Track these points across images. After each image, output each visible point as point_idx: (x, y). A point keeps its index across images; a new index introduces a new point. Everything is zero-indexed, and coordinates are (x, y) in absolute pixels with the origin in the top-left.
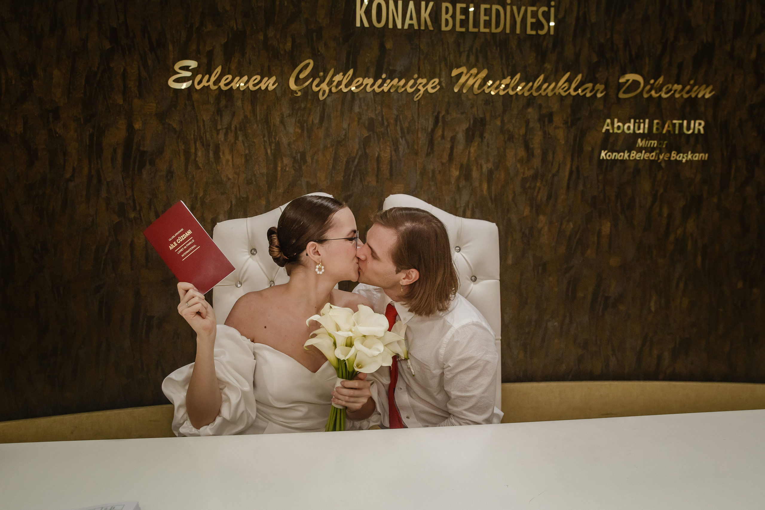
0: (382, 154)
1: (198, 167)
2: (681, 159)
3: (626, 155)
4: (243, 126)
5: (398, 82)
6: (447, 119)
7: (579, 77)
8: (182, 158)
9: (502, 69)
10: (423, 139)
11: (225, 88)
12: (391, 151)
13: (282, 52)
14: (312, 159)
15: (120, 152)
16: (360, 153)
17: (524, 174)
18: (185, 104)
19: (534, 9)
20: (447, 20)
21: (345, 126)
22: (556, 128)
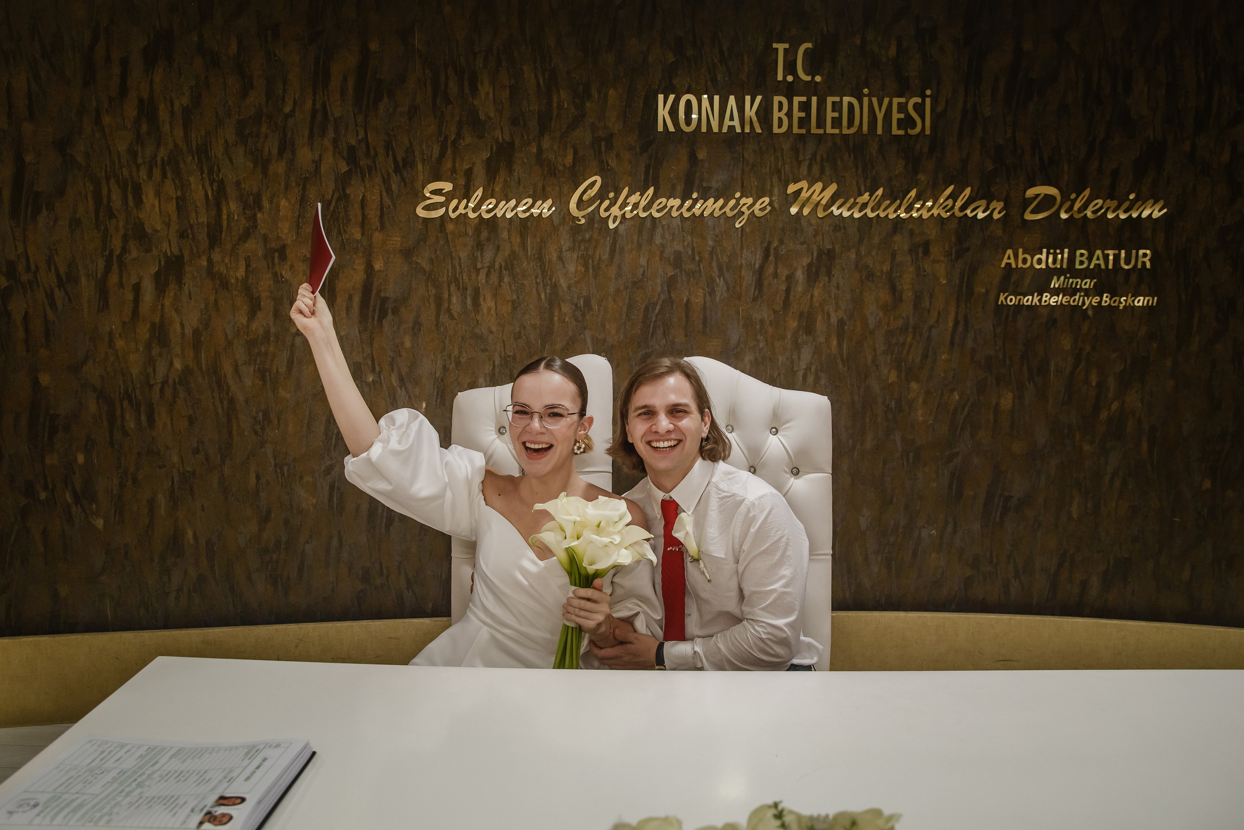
0: (692, 299)
1: (452, 317)
2: (1116, 304)
3: (1036, 300)
4: (510, 265)
5: (714, 204)
6: (782, 251)
7: (968, 191)
8: (433, 305)
9: (857, 182)
10: (748, 278)
11: (486, 216)
12: (705, 295)
13: (561, 168)
14: (599, 306)
15: (356, 300)
16: (662, 297)
17: (888, 324)
18: (437, 238)
19: (903, 100)
20: (780, 119)
21: (643, 261)
22: (935, 261)
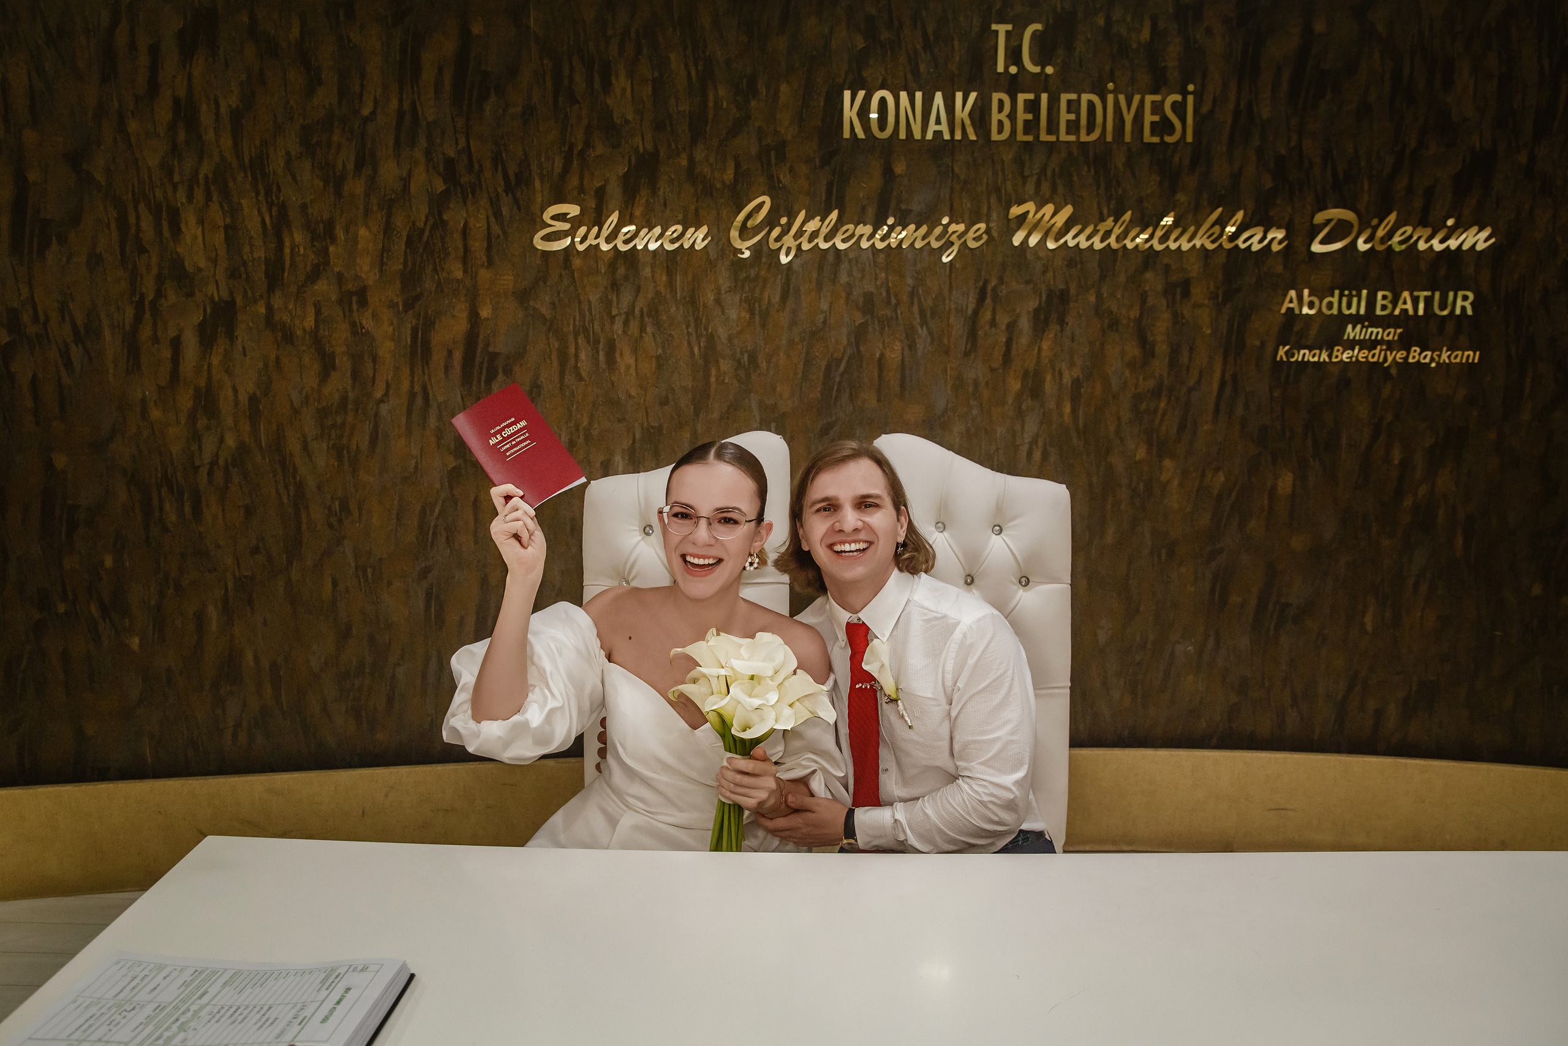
0: (888, 353)
1: (580, 378)
2: (1427, 360)
3: (1325, 354)
4: (653, 311)
5: (915, 231)
6: (1001, 292)
7: (1240, 215)
8: (555, 363)
9: (1099, 204)
10: (958, 327)
11: (623, 248)
12: (903, 349)
13: (718, 186)
14: (769, 362)
15: (458, 356)
16: (849, 352)
17: (1136, 386)
18: (561, 276)
19: (1158, 98)
20: (1000, 123)
21: (824, 306)
22: (1196, 306)
